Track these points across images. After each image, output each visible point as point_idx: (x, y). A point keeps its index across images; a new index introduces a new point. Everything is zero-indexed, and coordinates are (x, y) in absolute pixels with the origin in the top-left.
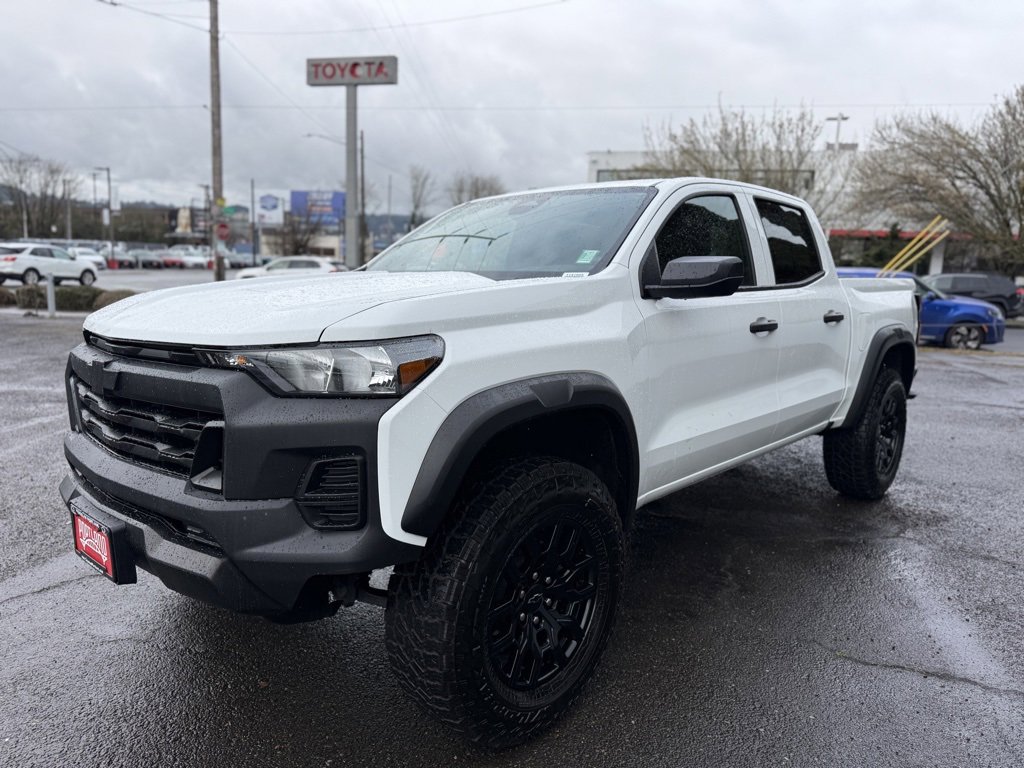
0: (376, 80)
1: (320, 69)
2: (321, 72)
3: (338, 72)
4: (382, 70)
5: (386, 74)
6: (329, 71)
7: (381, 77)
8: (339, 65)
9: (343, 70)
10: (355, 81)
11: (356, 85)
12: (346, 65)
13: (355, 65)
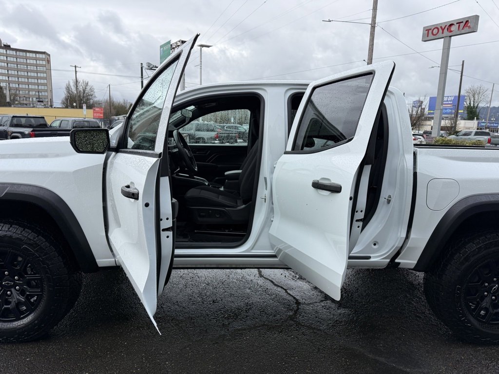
0: (463, 31)
1: (430, 31)
2: (431, 33)
3: (441, 31)
4: (468, 25)
5: (469, 27)
6: (435, 31)
7: (466, 29)
8: (441, 27)
9: (443, 30)
10: (451, 34)
11: (451, 36)
12: (446, 26)
13: (451, 25)
